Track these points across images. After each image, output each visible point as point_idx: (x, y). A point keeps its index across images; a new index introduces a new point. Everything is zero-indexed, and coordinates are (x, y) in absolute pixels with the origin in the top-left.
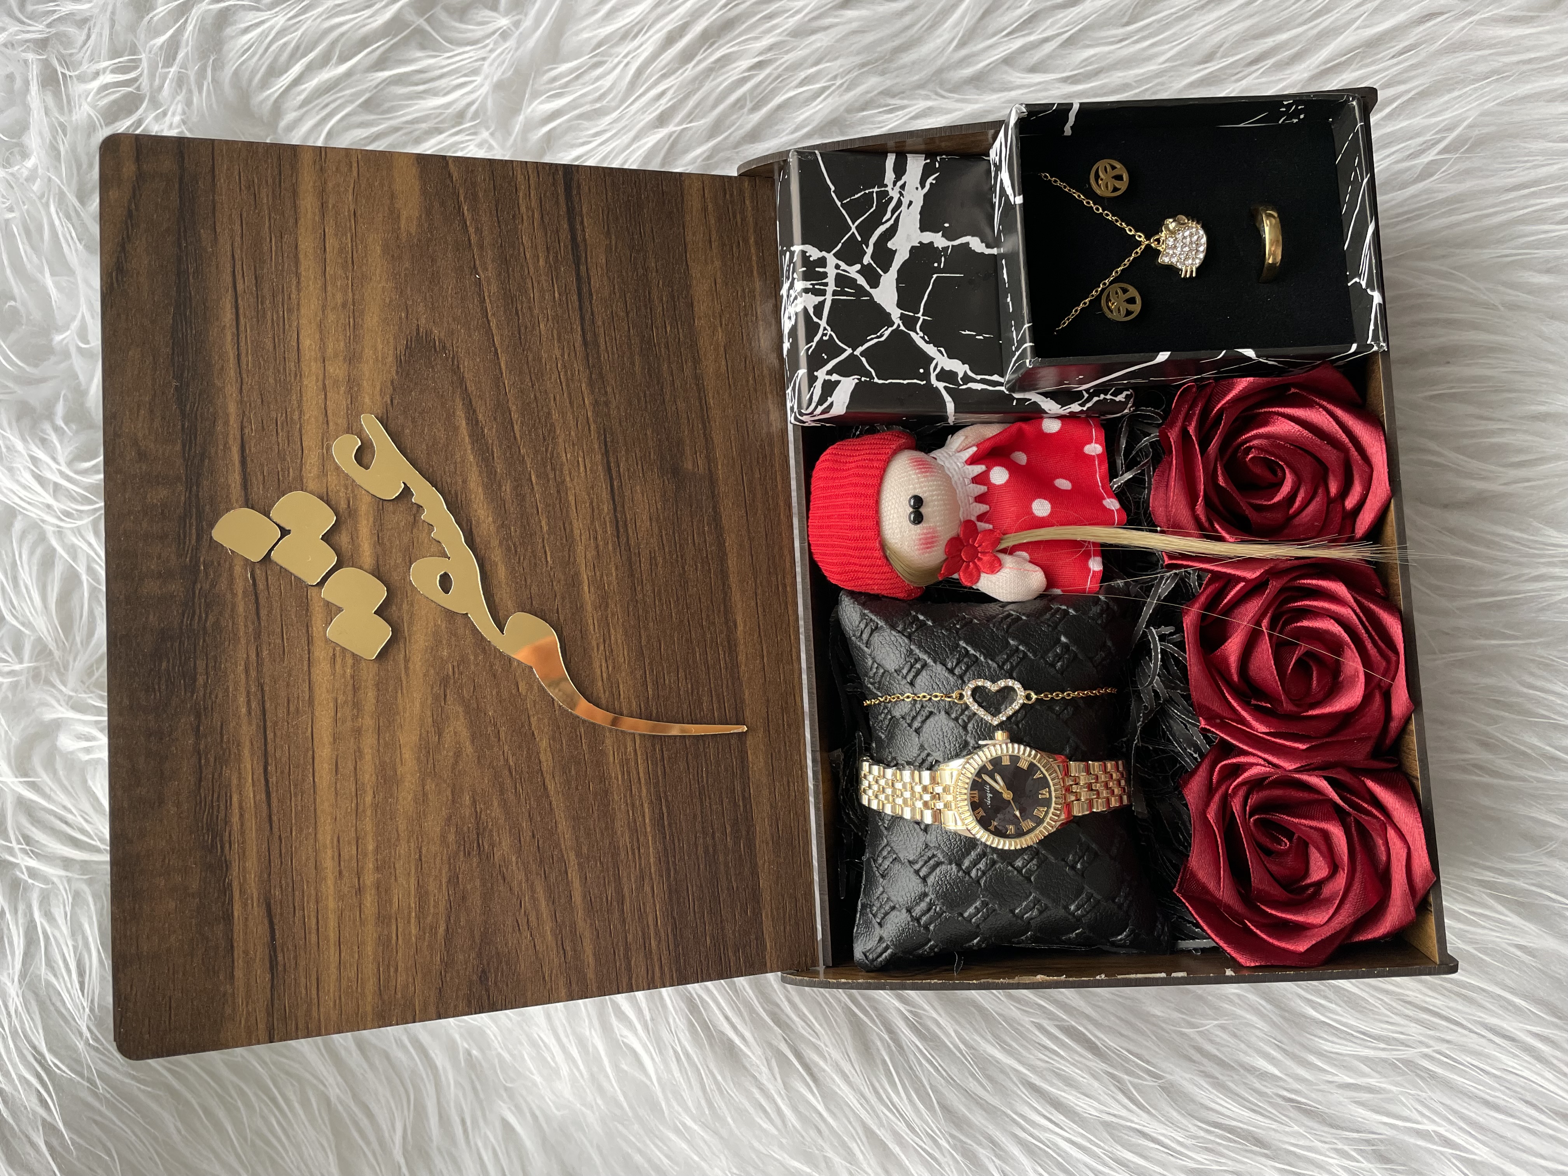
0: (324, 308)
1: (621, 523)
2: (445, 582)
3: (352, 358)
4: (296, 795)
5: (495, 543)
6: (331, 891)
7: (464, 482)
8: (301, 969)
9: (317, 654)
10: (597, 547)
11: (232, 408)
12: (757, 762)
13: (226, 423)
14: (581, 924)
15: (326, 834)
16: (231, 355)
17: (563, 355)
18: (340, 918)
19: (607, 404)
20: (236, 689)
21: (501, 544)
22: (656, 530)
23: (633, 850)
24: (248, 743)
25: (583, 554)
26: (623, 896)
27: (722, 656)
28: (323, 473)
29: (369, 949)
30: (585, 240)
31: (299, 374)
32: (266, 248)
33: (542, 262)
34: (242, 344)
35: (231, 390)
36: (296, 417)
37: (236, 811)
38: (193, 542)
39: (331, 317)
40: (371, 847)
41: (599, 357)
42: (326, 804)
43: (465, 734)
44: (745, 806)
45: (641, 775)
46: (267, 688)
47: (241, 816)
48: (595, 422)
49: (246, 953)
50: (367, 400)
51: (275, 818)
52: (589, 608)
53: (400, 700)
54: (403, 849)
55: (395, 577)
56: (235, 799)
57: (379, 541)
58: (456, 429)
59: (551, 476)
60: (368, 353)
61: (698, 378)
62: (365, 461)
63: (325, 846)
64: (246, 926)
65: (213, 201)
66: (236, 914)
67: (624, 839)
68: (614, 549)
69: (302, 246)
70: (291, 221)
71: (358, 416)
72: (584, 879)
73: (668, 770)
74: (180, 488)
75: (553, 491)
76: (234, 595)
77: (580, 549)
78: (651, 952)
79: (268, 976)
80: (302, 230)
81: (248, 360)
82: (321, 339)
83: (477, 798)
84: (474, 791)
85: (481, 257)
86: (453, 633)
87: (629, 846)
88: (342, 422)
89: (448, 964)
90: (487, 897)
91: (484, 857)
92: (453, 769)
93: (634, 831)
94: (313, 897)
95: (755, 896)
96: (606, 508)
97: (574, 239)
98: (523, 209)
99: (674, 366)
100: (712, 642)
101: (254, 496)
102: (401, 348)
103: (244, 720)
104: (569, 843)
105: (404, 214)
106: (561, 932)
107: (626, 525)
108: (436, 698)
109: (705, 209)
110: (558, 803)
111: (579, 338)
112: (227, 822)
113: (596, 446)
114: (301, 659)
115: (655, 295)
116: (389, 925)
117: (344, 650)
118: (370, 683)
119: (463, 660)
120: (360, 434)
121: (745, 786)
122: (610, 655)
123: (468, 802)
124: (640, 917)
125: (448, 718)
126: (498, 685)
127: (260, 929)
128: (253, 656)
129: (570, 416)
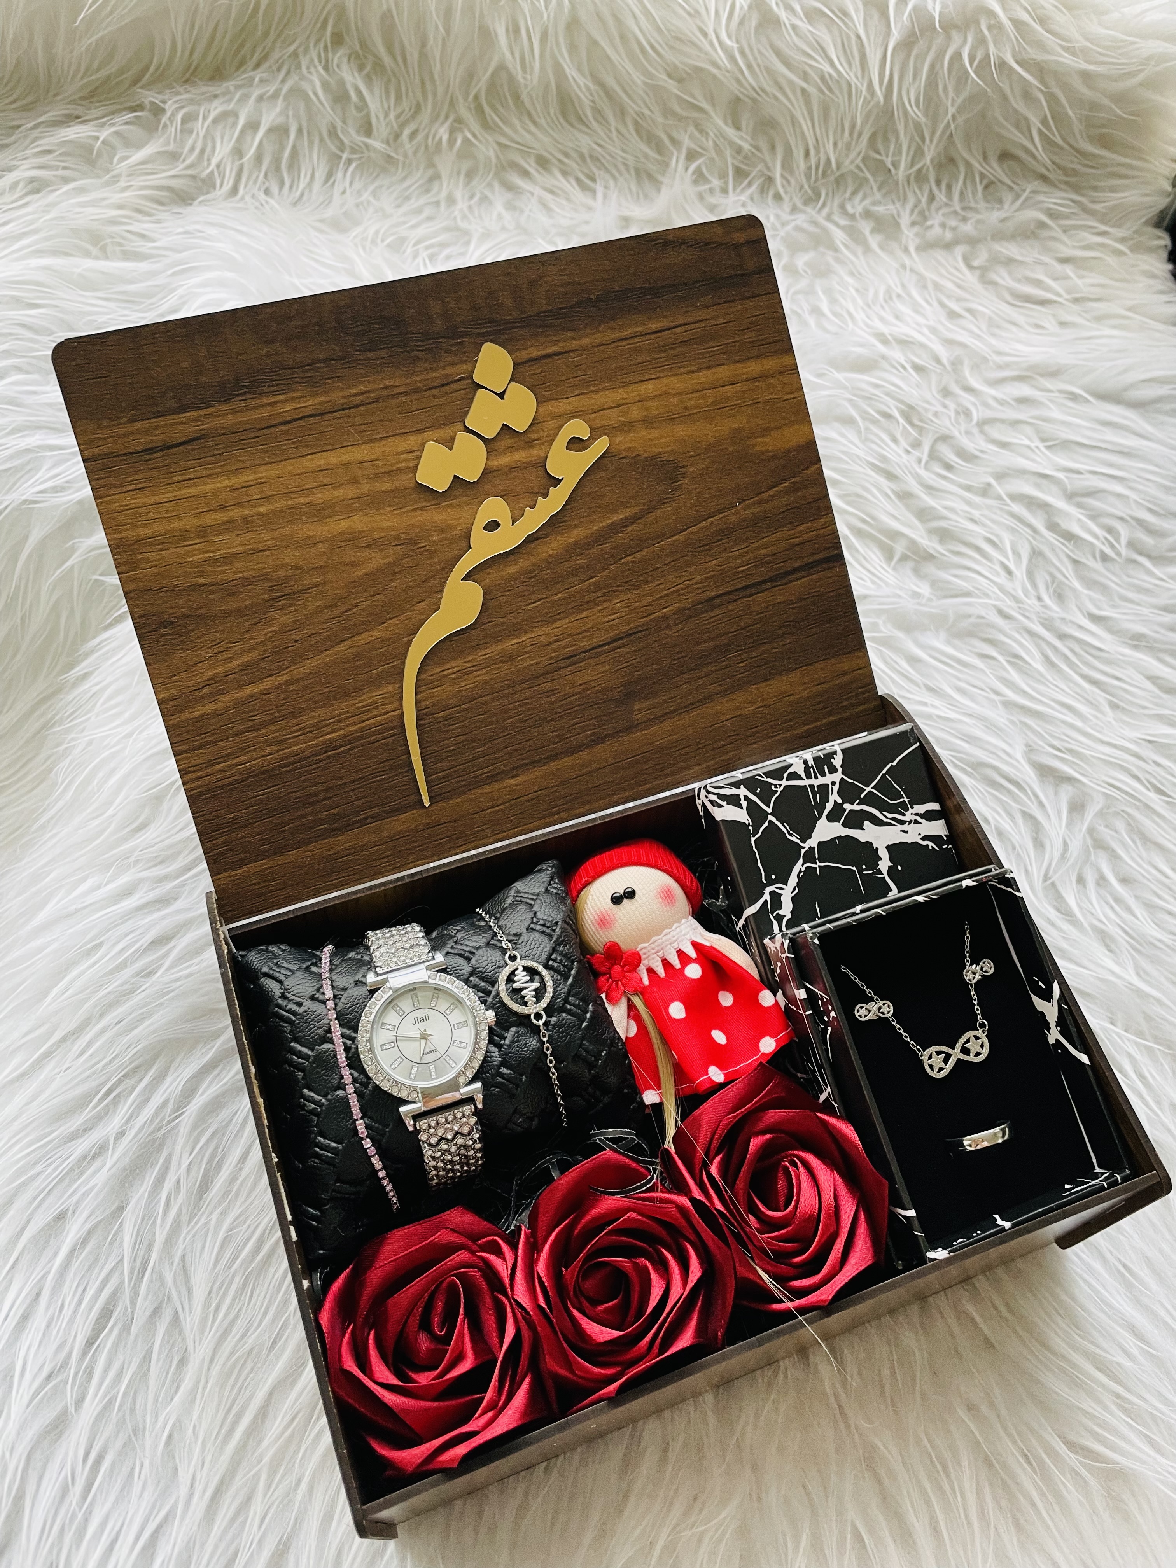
0: (680, 394)
1: (575, 659)
2: (493, 526)
3: (648, 422)
4: (294, 443)
5: (534, 560)
6: (219, 485)
7: (576, 526)
8: (151, 473)
9: (411, 438)
10: (551, 643)
11: (586, 341)
12: (400, 823)
13: (573, 339)
14: (226, 698)
15: (265, 472)
16: (625, 333)
17: (696, 583)
18: (198, 496)
19: (668, 627)
20: (369, 382)
21: (534, 565)
22: (577, 690)
23: (300, 730)
24: (328, 398)
25: (543, 633)
26: (258, 730)
27: (485, 770)
28: (554, 417)
29: (175, 525)
30: (791, 582)
31: (625, 385)
32: (712, 344)
33: (763, 552)
34: (636, 340)
35: (598, 339)
36: (592, 389)
37: (272, 400)
38: (478, 331)
39: (675, 401)
40: (262, 509)
41: (702, 613)
42: (290, 468)
43: (371, 567)
44: (358, 822)
45: (368, 723)
46: (375, 405)
47: (268, 404)
48: (651, 620)
49: (157, 427)
50: (619, 439)
51: (272, 430)
52: (499, 648)
53: (388, 509)
54: (266, 536)
55: (487, 487)
56: (281, 397)
57: (512, 469)
58: (615, 512)
59: (599, 594)
60: (656, 433)
61: (710, 698)
62: (571, 446)
63: (255, 473)
64: (180, 424)
65: (734, 301)
66: (188, 414)
67: (309, 720)
68: (552, 658)
69: (721, 369)
70: (737, 358)
71: (605, 434)
72: (267, 692)
73: (377, 744)
74: (516, 314)
75: (587, 598)
76: (443, 368)
77: (546, 630)
78: (213, 765)
79: (139, 449)
80: (733, 367)
81: (625, 346)
82: (656, 396)
83: (320, 588)
84: (324, 584)
85: (754, 504)
86: (452, 541)
87: (304, 725)
88: (597, 423)
89: (174, 592)
90: (238, 612)
91: (270, 603)
92: (340, 563)
93: (317, 726)
94: (212, 472)
95: (280, 850)
96: (585, 644)
97: (789, 573)
98: (801, 528)
99: (714, 675)
100: (495, 759)
101: (522, 369)
102: (666, 457)
103: (346, 393)
104: (296, 672)
105: (767, 440)
106: (217, 682)
107: (575, 664)
108: (397, 538)
109: (845, 673)
110: (327, 657)
111: (714, 594)
112: (262, 394)
113: (632, 625)
114: (404, 427)
115: (767, 647)
116: (199, 537)
117: (419, 458)
118: (397, 484)
119: (433, 553)
120: (592, 439)
121: (376, 818)
122: (463, 673)
123: (314, 580)
124: (242, 749)
125: (381, 550)
126: (418, 586)
127: (177, 435)
128: (397, 391)
129: (650, 599)
